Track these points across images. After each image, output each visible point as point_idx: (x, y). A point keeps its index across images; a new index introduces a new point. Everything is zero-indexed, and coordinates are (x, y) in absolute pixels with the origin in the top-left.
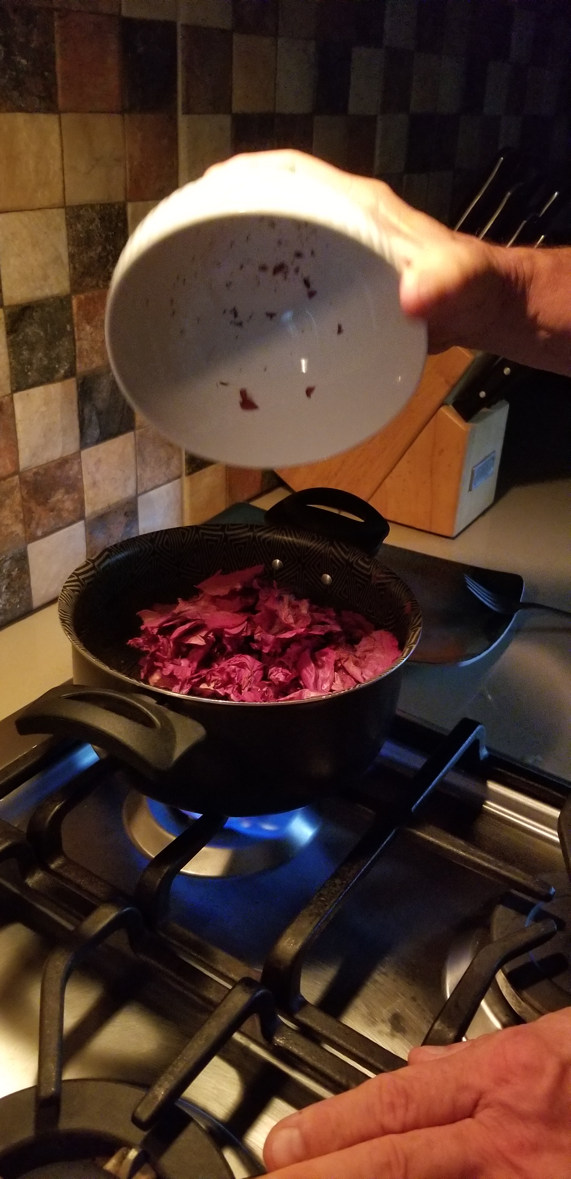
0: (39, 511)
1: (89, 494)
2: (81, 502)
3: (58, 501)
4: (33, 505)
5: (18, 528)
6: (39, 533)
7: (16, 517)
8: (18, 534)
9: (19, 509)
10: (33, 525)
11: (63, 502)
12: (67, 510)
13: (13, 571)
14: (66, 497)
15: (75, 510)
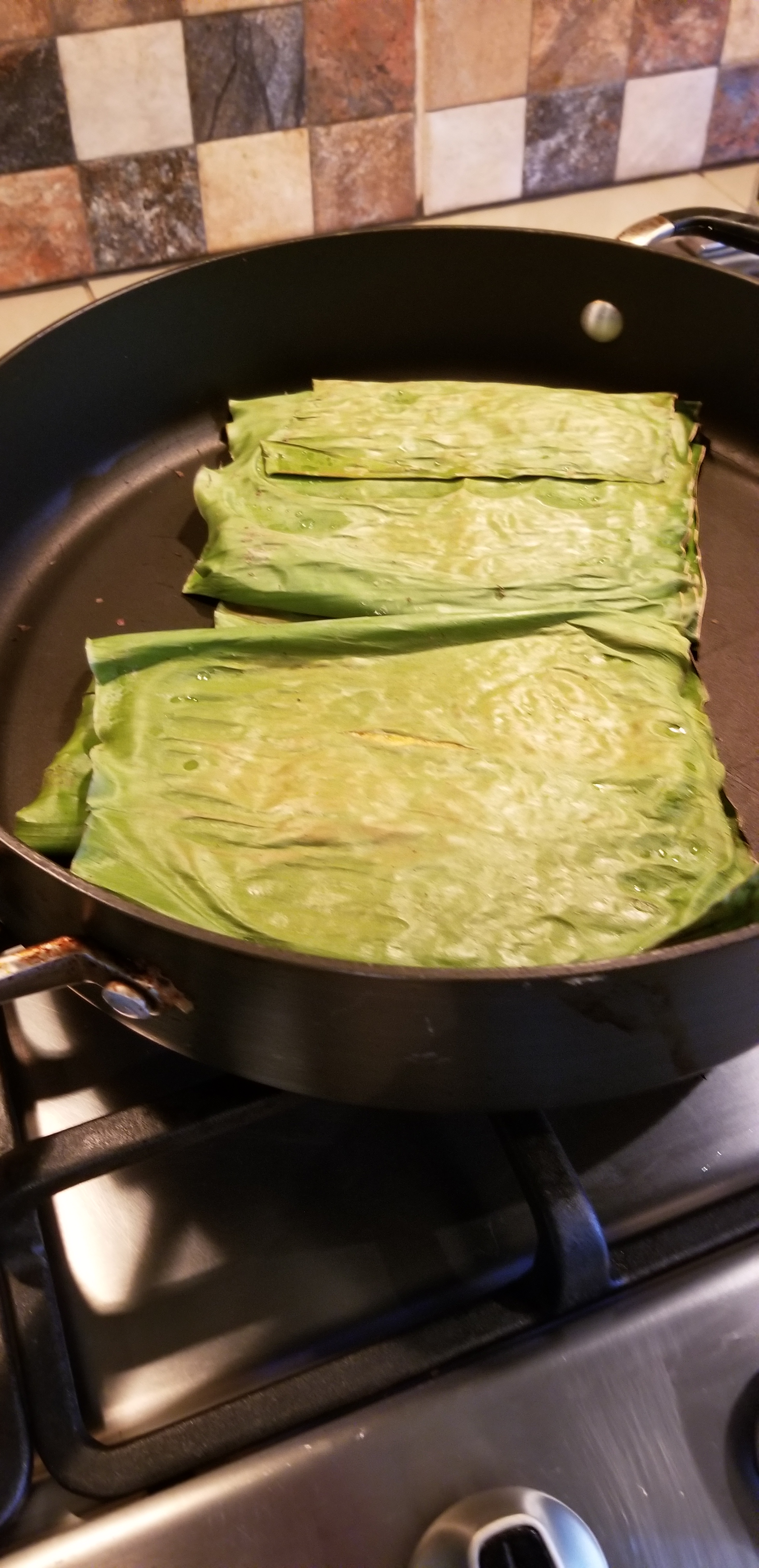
0: (654, 33)
1: (735, 28)
2: (720, 37)
3: (686, 25)
4: (648, 20)
5: (620, 51)
6: (648, 67)
7: (621, 32)
8: (616, 60)
9: (628, 21)
10: (642, 53)
11: (694, 29)
12: (696, 44)
13: (599, 113)
14: (699, 22)
15: (707, 47)
